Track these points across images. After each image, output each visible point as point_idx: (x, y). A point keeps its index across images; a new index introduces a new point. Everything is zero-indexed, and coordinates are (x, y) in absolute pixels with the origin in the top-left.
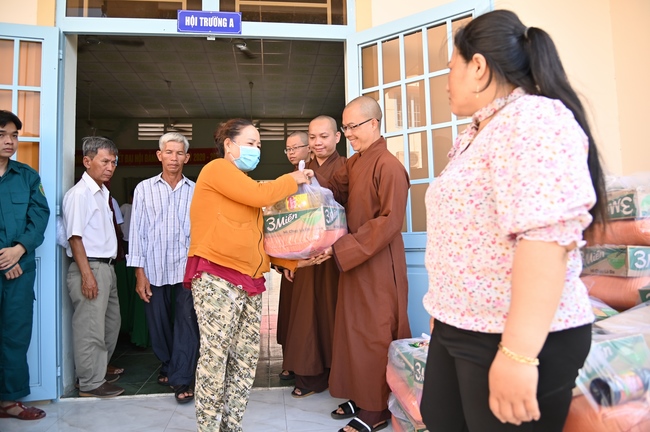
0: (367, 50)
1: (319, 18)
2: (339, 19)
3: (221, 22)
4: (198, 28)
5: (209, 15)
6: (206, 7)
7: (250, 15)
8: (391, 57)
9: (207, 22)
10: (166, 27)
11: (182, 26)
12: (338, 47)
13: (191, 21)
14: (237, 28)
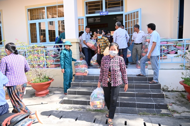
0: (126, 16)
1: (119, 11)
2: (122, 10)
3: (105, 13)
4: (102, 14)
5: (104, 12)
6: (103, 11)
7: (110, 11)
8: (131, 16)
9: (104, 13)
10: (98, 15)
11: (100, 14)
12: (122, 15)
13: (101, 13)
14: (108, 13)
